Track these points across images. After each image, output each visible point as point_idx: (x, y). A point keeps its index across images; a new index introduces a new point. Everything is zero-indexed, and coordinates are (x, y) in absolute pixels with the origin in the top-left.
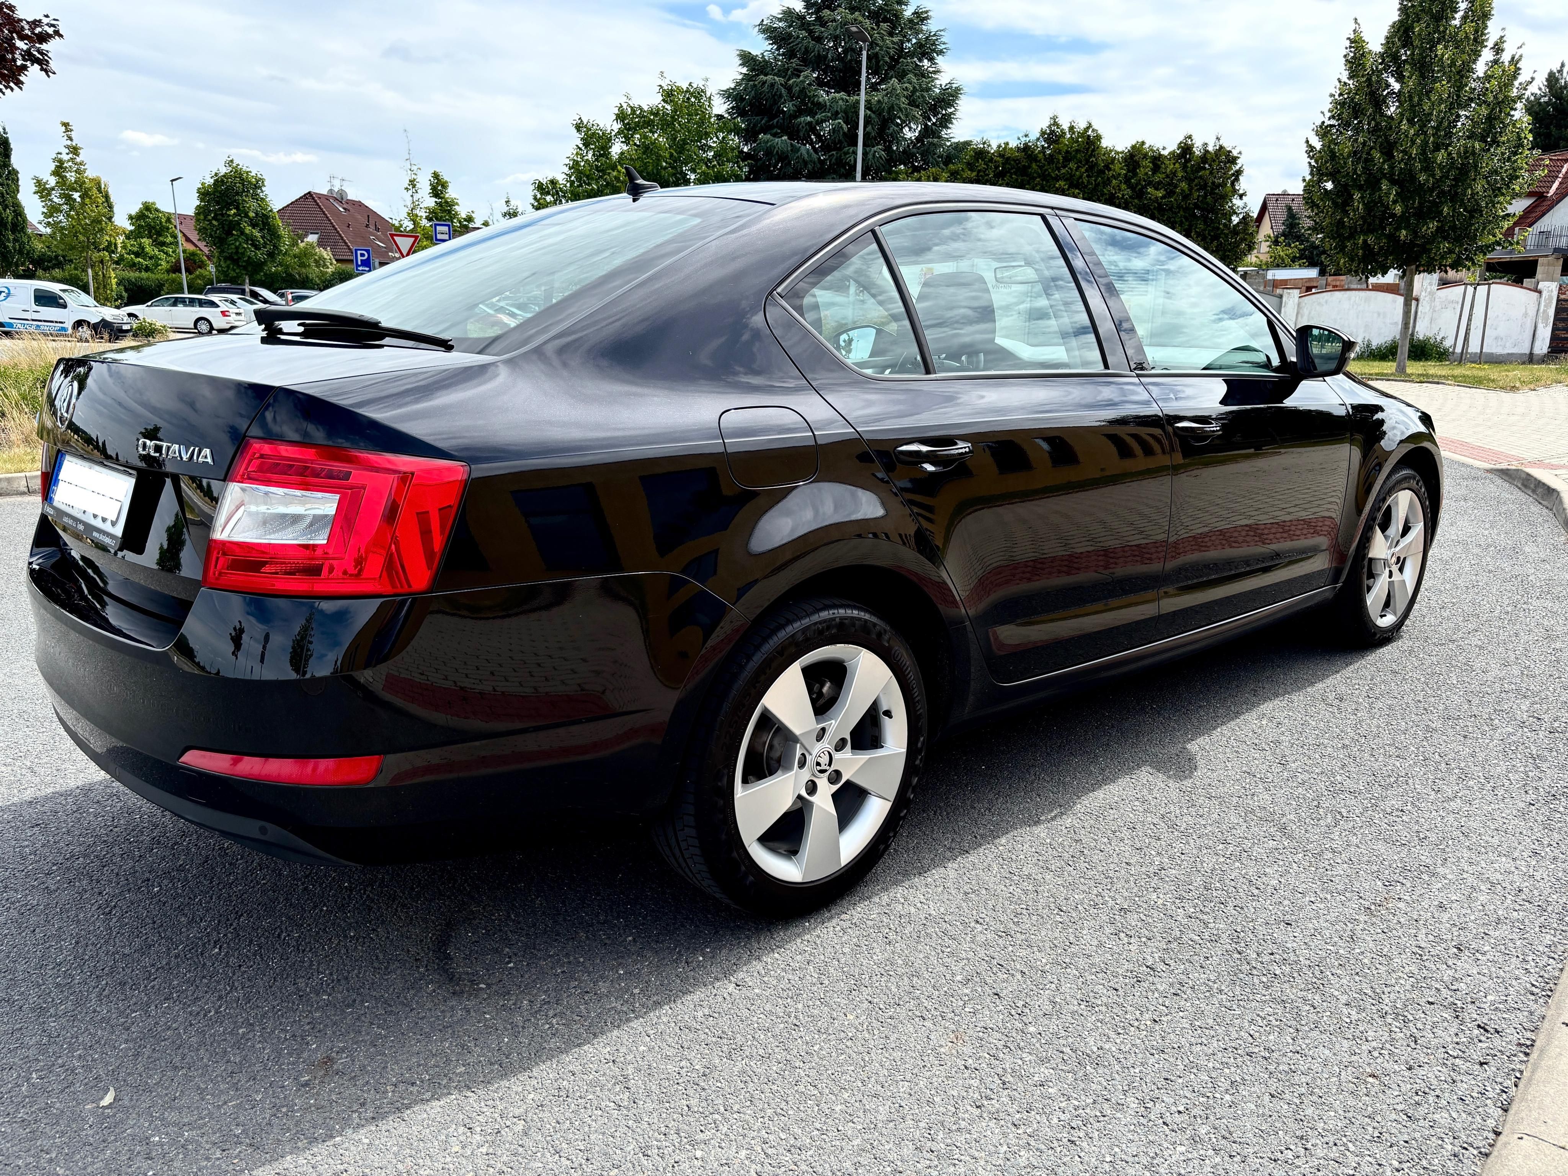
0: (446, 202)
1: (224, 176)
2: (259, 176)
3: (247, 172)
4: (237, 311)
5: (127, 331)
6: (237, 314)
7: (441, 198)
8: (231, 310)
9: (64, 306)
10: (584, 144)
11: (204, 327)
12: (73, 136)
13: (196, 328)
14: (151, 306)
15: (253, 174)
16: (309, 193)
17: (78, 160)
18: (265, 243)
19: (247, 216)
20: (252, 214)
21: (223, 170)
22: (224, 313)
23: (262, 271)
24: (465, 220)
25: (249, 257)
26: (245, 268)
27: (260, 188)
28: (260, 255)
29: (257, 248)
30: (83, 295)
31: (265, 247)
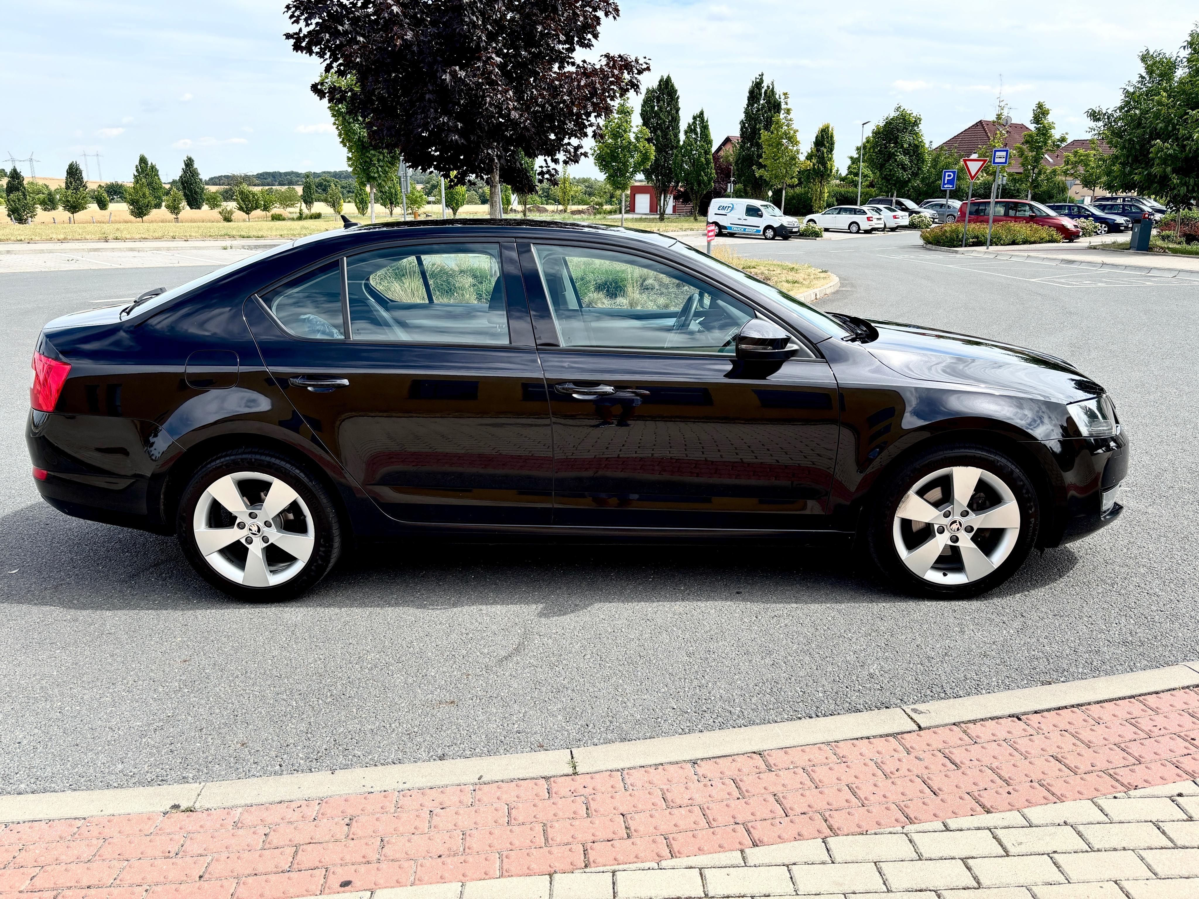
0: (1044, 127)
1: (891, 119)
2: (918, 116)
3: (910, 115)
4: (878, 217)
5: (796, 232)
6: (878, 219)
7: (1041, 124)
8: (874, 217)
9: (761, 216)
10: (1147, 73)
11: (854, 228)
12: (788, 102)
13: (849, 229)
14: (825, 214)
15: (914, 115)
16: (980, 121)
17: (789, 117)
18: (912, 166)
19: (902, 147)
20: (906, 146)
21: (893, 114)
22: (869, 219)
23: (907, 187)
24: (1059, 140)
25: (898, 178)
26: (895, 185)
27: (917, 125)
28: (906, 176)
29: (904, 169)
30: (777, 209)
31: (911, 169)
